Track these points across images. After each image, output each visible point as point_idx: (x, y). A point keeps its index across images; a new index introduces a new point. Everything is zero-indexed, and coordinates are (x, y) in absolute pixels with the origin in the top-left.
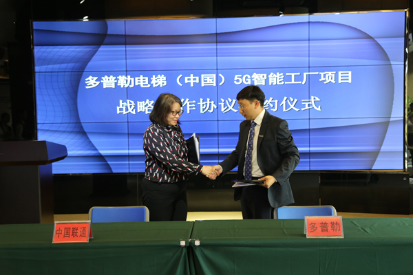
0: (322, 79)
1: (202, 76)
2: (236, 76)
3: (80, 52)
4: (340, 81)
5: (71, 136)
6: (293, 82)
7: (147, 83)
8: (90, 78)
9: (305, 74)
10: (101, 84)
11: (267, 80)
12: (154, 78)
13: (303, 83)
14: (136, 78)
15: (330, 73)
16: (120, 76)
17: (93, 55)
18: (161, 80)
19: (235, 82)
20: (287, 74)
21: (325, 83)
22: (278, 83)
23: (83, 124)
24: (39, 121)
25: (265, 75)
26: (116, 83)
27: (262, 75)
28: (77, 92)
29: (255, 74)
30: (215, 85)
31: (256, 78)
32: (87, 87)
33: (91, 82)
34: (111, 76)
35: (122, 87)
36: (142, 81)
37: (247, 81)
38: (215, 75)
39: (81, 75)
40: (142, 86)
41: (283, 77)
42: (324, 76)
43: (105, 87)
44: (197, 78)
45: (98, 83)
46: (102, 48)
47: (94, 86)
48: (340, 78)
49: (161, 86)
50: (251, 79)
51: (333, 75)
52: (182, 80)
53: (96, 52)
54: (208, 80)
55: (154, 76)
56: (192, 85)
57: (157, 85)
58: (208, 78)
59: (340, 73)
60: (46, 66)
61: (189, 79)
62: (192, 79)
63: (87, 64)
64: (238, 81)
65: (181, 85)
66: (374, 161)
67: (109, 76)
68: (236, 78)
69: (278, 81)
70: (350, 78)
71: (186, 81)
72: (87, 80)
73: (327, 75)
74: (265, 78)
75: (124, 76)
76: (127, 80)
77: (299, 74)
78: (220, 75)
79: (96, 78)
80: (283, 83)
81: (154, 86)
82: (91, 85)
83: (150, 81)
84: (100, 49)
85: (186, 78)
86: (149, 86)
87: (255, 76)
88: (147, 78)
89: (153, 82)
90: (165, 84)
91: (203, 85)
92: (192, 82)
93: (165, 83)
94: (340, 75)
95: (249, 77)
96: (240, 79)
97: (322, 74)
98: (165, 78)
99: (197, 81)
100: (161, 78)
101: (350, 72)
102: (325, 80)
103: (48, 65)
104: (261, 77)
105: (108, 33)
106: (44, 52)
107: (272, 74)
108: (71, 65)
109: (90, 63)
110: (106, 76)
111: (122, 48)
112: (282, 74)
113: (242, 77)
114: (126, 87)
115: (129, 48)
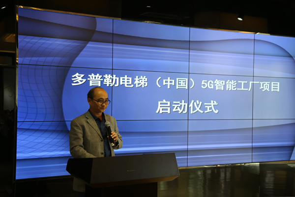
0: (262, 87)
1: (177, 79)
2: (203, 81)
3: (68, 46)
4: (272, 90)
5: (54, 136)
6: (242, 89)
7: (130, 83)
8: (77, 74)
9: (251, 82)
10: (87, 82)
11: (225, 86)
12: (137, 79)
13: (249, 90)
14: (121, 78)
15: (266, 83)
16: (106, 75)
17: (81, 50)
18: (143, 81)
19: (202, 86)
20: (239, 82)
21: (263, 90)
22: (233, 89)
23: (66, 122)
24: (18, 120)
25: (224, 82)
26: (102, 82)
27: (222, 81)
28: (63, 88)
29: (217, 80)
30: (187, 88)
31: (218, 83)
32: (73, 84)
33: (78, 79)
34: (98, 74)
35: (108, 85)
36: (126, 80)
37: (211, 86)
38: (187, 79)
39: (68, 70)
40: (126, 86)
41: (236, 84)
42: (263, 86)
43: (91, 85)
44: (173, 81)
45: (84, 80)
46: (90, 45)
47: (80, 83)
48: (272, 87)
49: (143, 86)
50: (214, 84)
51: (268, 85)
52: (161, 82)
53: (84, 47)
54: (182, 83)
55: (137, 77)
56: (169, 87)
57: (139, 86)
58: (182, 81)
59: (272, 83)
60: (30, 58)
61: (166, 82)
62: (169, 82)
63: (74, 59)
64: (204, 85)
65: (160, 87)
66: (291, 154)
67: (95, 74)
68: (203, 83)
69: (233, 87)
70: (278, 88)
71: (164, 84)
72: (73, 76)
73: (264, 85)
74: (224, 84)
75: (110, 75)
76: (112, 79)
77: (246, 82)
78: (191, 79)
79: (82, 75)
80: (236, 89)
81: (137, 86)
82: (77, 82)
83: (133, 81)
84: (88, 45)
85: (164, 81)
86: (132, 86)
87: (217, 82)
88: (130, 78)
89: (137, 82)
90: (146, 85)
91: (177, 88)
92: (169, 84)
93: (146, 83)
94: (272, 85)
95: (212, 83)
96: (206, 84)
97: (262, 83)
98: (146, 79)
99: (173, 84)
100: (143, 79)
101: (278, 83)
102: (263, 89)
103: (32, 57)
104: (221, 83)
105: (97, 29)
106: (28, 42)
107: (229, 81)
108: (57, 59)
109: (78, 59)
110: (93, 74)
111: (109, 46)
112: (235, 81)
113: (207, 82)
114: (111, 85)
115: (116, 47)
